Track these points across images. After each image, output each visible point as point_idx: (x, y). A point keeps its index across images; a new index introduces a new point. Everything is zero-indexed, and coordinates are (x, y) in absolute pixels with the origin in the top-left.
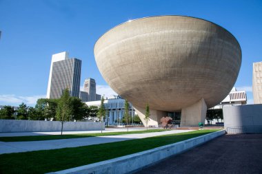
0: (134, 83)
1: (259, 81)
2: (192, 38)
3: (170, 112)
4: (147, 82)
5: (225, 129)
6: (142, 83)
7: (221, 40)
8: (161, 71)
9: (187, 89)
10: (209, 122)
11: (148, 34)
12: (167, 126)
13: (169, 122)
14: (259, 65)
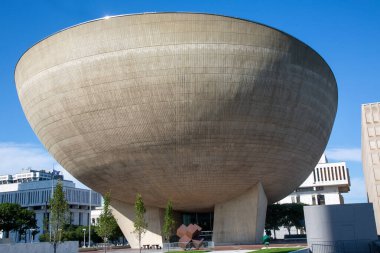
0: (115, 151)
1: (373, 144)
2: (242, 62)
3: (188, 213)
4: (147, 149)
5: (309, 246)
6: (134, 151)
7: (298, 68)
8: (178, 128)
9: (228, 163)
10: (269, 233)
11: (153, 50)
12: (191, 245)
13: (196, 236)
14: (374, 109)
